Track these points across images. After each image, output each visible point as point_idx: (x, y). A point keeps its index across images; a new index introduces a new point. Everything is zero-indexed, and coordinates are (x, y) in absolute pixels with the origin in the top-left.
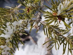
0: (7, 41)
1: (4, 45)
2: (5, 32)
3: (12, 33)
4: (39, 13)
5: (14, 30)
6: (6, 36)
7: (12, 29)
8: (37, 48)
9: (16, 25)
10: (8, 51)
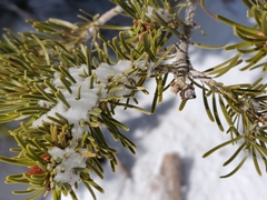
3: (93, 103)
4: (182, 46)
5: (99, 94)
6: (75, 114)
7: (96, 90)
9: (107, 76)
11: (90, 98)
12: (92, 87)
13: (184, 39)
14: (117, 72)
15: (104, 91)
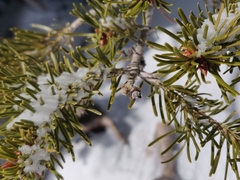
0: (42, 132)
1: (31, 145)
2: (35, 104)
3: (55, 107)
5: (60, 100)
6: (38, 118)
7: (57, 96)
8: (130, 156)
9: (67, 83)
10: (42, 162)
11: (52, 104)
12: (54, 94)
13: (140, 43)
14: (76, 78)
15: (65, 97)
